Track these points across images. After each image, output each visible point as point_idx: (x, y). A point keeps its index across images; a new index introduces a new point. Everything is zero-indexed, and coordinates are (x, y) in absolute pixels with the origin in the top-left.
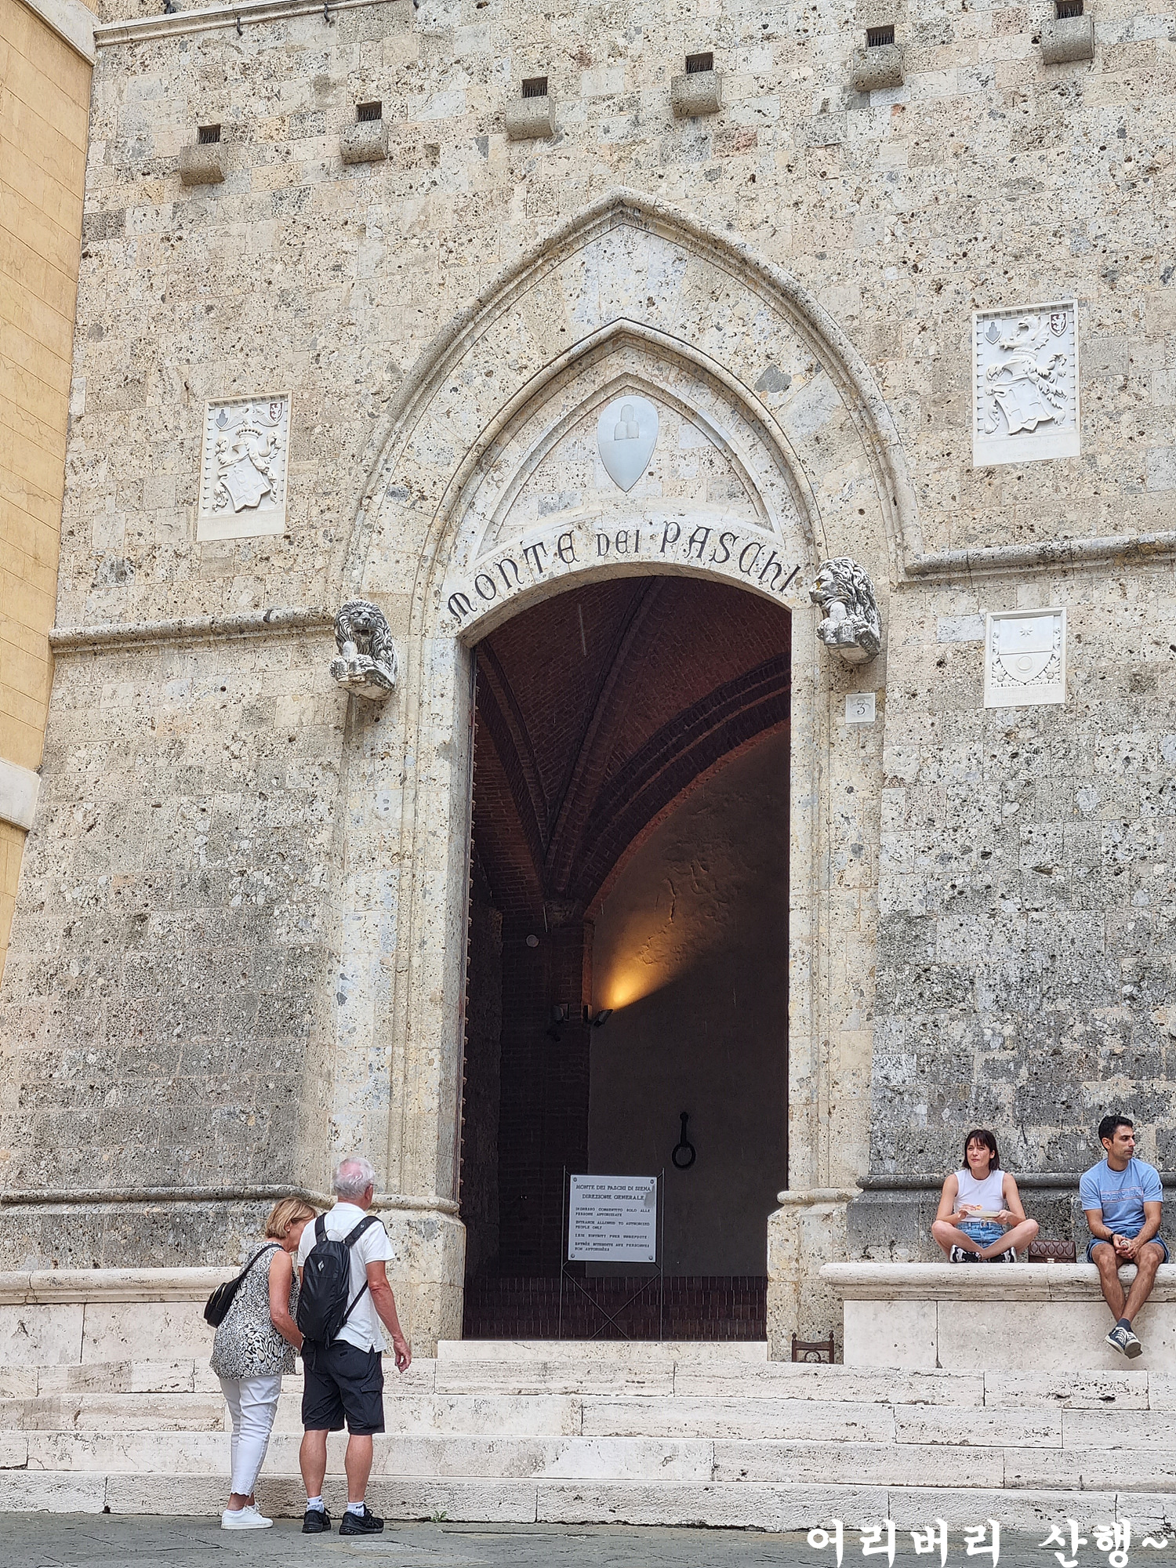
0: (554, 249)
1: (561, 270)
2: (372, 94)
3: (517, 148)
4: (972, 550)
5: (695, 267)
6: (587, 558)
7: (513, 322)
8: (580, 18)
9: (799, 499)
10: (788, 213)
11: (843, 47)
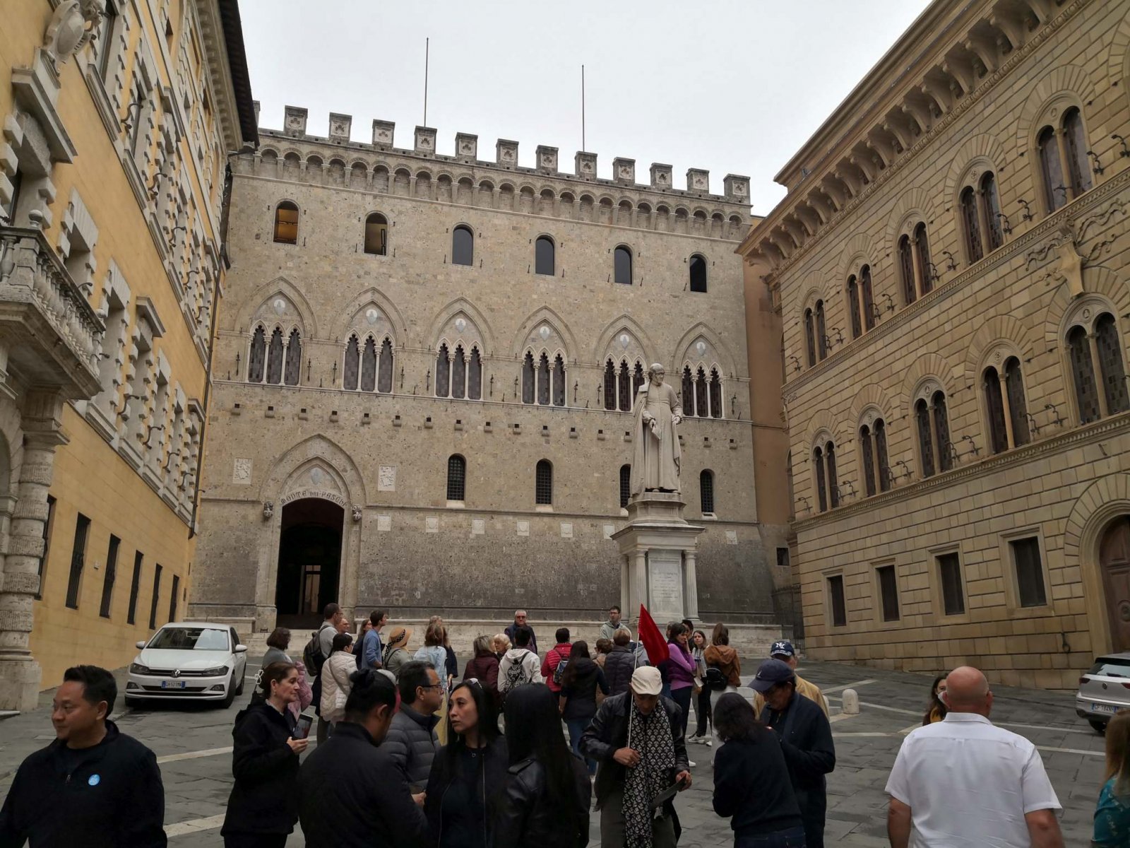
0: (306, 441)
1: (307, 444)
2: (271, 405)
3: (300, 421)
5: (331, 448)
6: (308, 496)
7: (297, 452)
8: (313, 400)
9: (347, 491)
10: (349, 442)
11: (360, 415)
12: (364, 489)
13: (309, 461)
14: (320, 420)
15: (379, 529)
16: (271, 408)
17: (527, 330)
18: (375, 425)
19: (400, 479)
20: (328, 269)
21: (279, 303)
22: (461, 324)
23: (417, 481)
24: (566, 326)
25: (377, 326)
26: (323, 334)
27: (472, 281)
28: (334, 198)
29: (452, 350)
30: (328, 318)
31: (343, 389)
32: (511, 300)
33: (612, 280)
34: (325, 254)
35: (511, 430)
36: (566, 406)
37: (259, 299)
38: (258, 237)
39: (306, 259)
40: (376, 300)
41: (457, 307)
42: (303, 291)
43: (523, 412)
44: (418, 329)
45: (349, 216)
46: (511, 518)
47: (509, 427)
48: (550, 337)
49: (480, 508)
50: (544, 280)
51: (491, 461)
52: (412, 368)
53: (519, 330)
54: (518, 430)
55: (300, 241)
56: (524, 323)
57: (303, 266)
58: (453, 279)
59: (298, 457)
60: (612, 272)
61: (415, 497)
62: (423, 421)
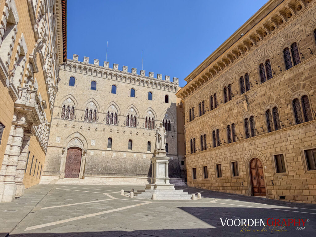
1: (74, 134)
2: (66, 124)
3: (73, 128)
4: (90, 148)
5: (81, 135)
6: (74, 146)
8: (76, 123)
9: (84, 145)
10: (85, 134)
11: (88, 127)
12: (87, 145)
13: (75, 138)
14: (78, 128)
15: (91, 154)
17: (128, 109)
18: (91, 130)
19: (96, 143)
21: (69, 100)
22: (113, 107)
23: (100, 143)
24: (137, 109)
25: (93, 107)
26: (80, 108)
27: (116, 97)
28: (84, 76)
29: (110, 113)
30: (81, 104)
31: (84, 121)
32: (124, 102)
33: (148, 99)
34: (81, 89)
35: (123, 132)
36: (136, 127)
37: (64, 99)
38: (65, 84)
39: (76, 90)
40: (93, 101)
41: (112, 103)
42: (75, 97)
43: (126, 128)
44: (103, 108)
45: (87, 81)
46: (122, 152)
48: (133, 111)
49: (115, 150)
50: (132, 98)
51: (118, 139)
52: (101, 117)
53: (126, 109)
54: (125, 132)
55: (75, 86)
57: (76, 92)
58: (111, 97)
59: (72, 137)
60: (148, 97)
61: (100, 147)
62: (103, 129)
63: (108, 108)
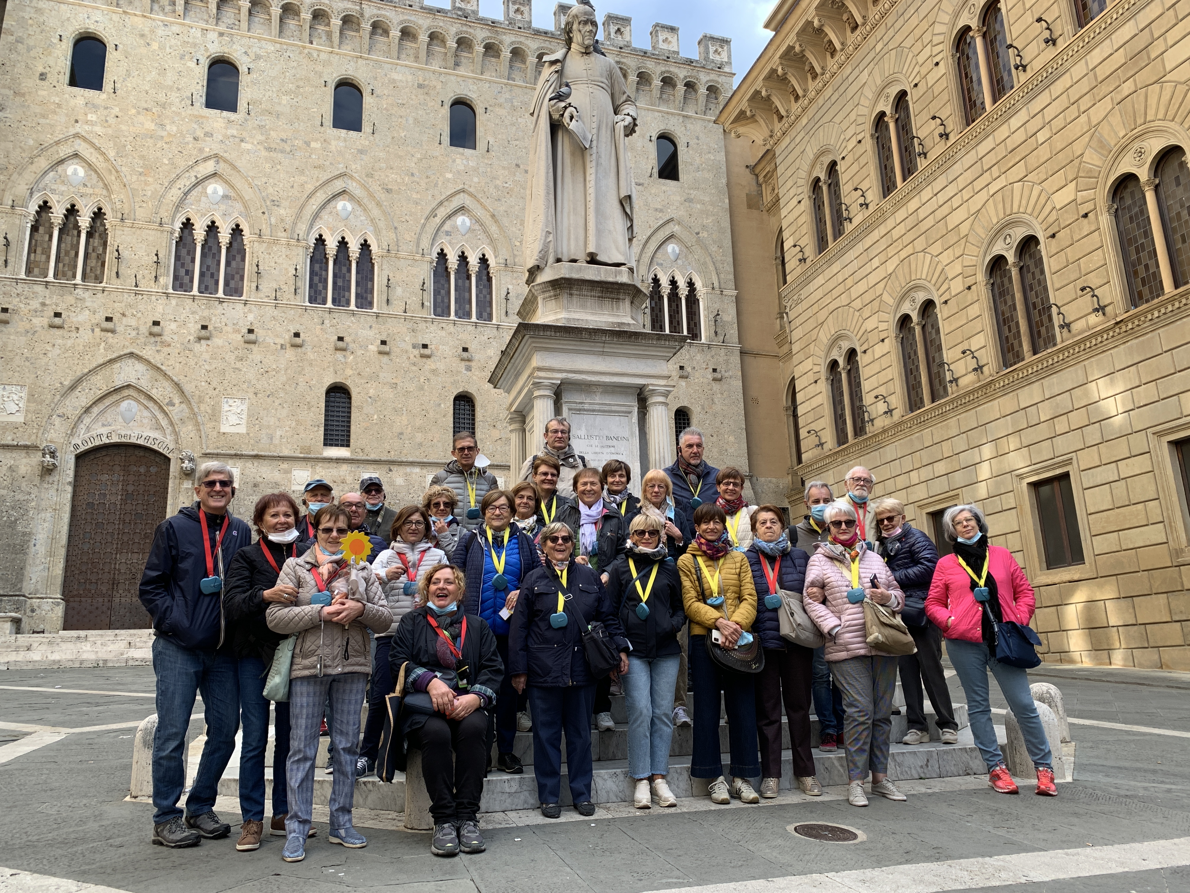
0: (111, 361)
1: (114, 366)
2: (59, 310)
3: (103, 333)
4: (219, 451)
5: (151, 372)
6: (115, 439)
7: (99, 377)
8: (123, 304)
9: (176, 433)
10: (178, 364)
11: (194, 328)
12: (199, 430)
13: (117, 390)
14: (134, 333)
16: (58, 315)
17: (438, 220)
18: (217, 341)
19: (254, 418)
20: (150, 126)
21: (75, 170)
22: (344, 208)
23: (279, 420)
24: (493, 216)
25: (223, 207)
26: (141, 213)
27: (361, 152)
28: (161, 31)
29: (332, 245)
30: (149, 193)
31: (171, 291)
32: (415, 179)
34: (146, 106)
35: (416, 352)
36: (494, 321)
37: (43, 163)
38: (43, 77)
39: (116, 111)
40: (220, 171)
41: (339, 185)
42: (111, 154)
43: (433, 328)
44: (282, 211)
45: (182, 57)
46: (417, 470)
47: (414, 347)
48: (470, 230)
49: (373, 456)
50: (463, 154)
51: (388, 394)
52: (273, 264)
53: (427, 218)
54: (426, 352)
55: (107, 84)
56: (434, 210)
57: (112, 120)
58: (333, 148)
59: (100, 383)
61: (276, 441)
62: (288, 337)
63: (316, 216)
